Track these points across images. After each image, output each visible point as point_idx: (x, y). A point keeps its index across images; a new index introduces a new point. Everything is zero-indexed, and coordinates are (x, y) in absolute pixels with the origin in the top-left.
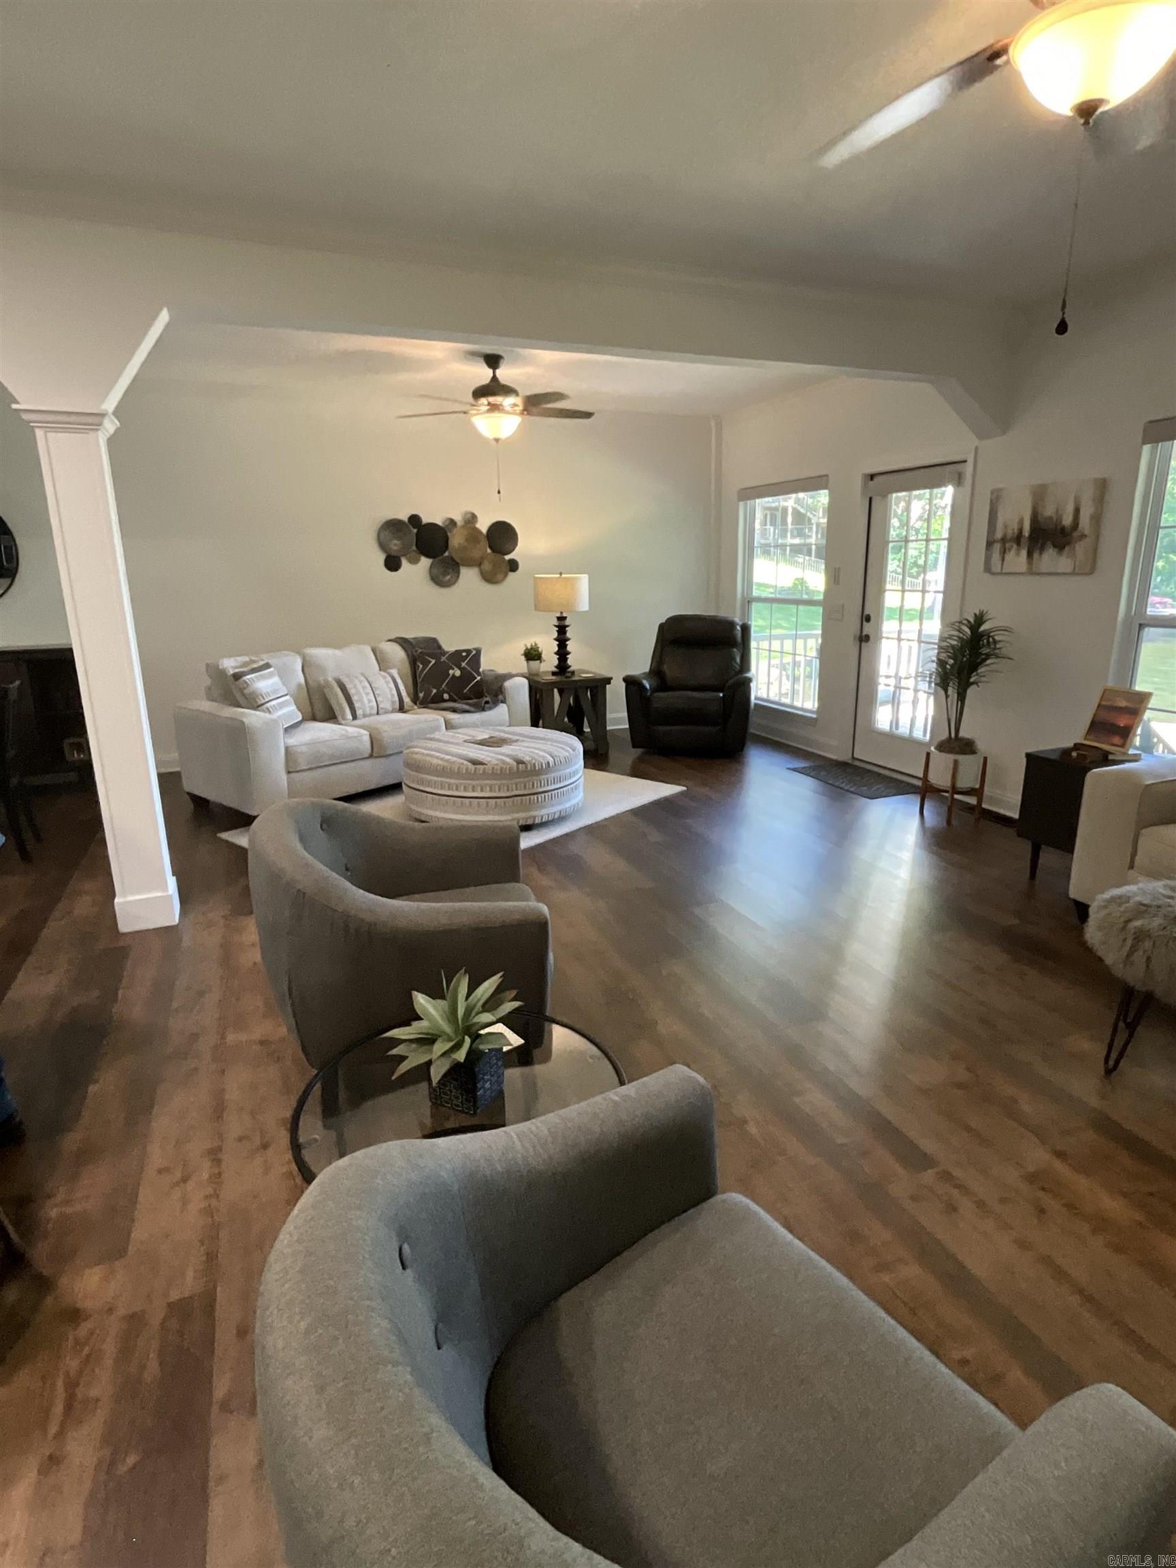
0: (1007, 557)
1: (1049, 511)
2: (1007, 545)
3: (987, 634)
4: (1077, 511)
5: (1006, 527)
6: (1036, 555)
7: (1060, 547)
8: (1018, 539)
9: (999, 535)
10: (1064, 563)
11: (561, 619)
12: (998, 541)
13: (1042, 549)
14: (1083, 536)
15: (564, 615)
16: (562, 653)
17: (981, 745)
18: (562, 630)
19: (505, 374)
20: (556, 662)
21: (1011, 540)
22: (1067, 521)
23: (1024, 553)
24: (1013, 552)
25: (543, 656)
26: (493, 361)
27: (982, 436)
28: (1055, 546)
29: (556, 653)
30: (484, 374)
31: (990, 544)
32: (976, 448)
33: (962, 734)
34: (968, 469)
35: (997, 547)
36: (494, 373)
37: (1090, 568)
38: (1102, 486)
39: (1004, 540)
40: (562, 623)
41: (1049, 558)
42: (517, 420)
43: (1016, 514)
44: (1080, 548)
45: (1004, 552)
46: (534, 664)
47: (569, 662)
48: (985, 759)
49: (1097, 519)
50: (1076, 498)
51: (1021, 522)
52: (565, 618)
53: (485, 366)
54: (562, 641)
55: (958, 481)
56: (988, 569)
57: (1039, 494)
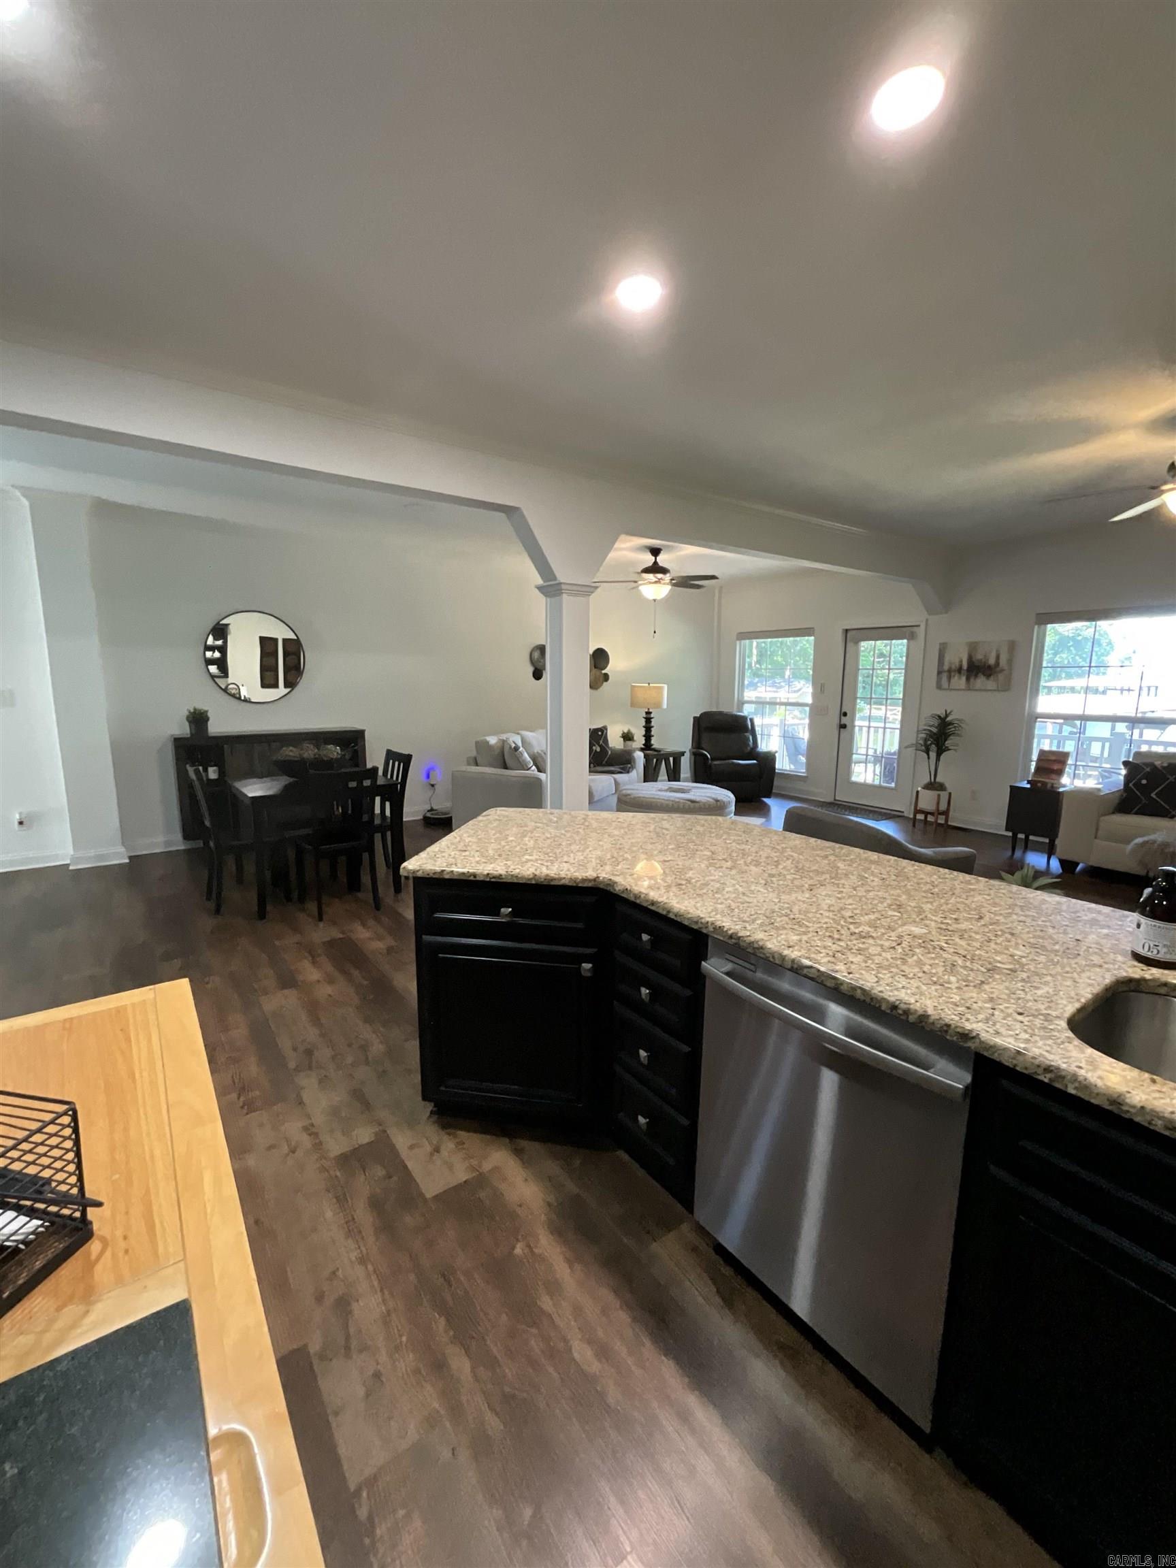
0: (952, 681)
1: (979, 656)
2: (953, 674)
3: (951, 723)
4: (998, 657)
5: (951, 663)
6: (972, 680)
7: (988, 676)
8: (960, 670)
9: (946, 667)
10: (991, 684)
11: (648, 713)
12: (945, 672)
13: (976, 676)
14: (1002, 670)
15: (651, 710)
16: (648, 736)
17: (947, 785)
18: (648, 720)
19: (662, 559)
20: (644, 742)
21: (955, 671)
22: (992, 661)
23: (964, 678)
24: (956, 678)
25: (635, 738)
26: (655, 552)
27: (930, 611)
28: (984, 675)
29: (644, 736)
30: (649, 559)
31: (939, 673)
32: (927, 620)
33: (938, 780)
34: (921, 632)
35: (944, 677)
36: (656, 559)
37: (1006, 687)
38: (1012, 646)
39: (950, 671)
40: (648, 716)
41: (980, 681)
42: (669, 587)
43: (958, 655)
44: (1001, 677)
45: (949, 678)
46: (629, 743)
47: (652, 742)
48: (950, 794)
49: (1010, 662)
50: (997, 651)
51: (961, 661)
52: (650, 713)
53: (650, 554)
54: (648, 728)
55: (911, 637)
56: (939, 687)
57: (973, 647)
